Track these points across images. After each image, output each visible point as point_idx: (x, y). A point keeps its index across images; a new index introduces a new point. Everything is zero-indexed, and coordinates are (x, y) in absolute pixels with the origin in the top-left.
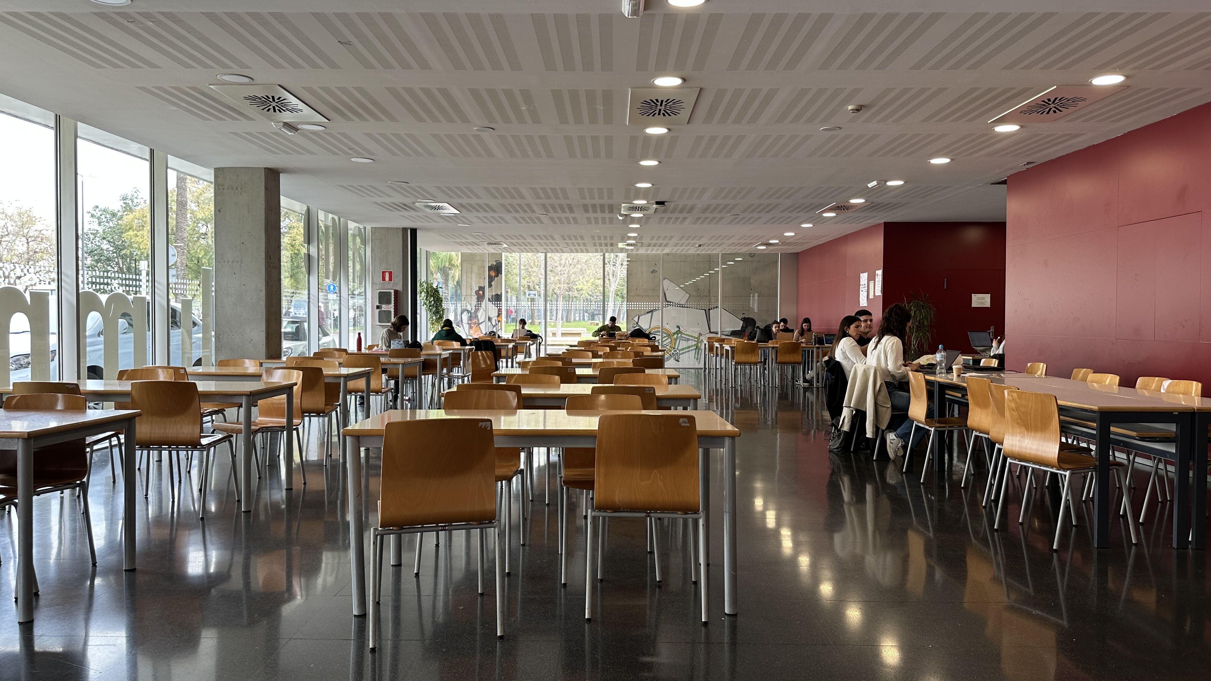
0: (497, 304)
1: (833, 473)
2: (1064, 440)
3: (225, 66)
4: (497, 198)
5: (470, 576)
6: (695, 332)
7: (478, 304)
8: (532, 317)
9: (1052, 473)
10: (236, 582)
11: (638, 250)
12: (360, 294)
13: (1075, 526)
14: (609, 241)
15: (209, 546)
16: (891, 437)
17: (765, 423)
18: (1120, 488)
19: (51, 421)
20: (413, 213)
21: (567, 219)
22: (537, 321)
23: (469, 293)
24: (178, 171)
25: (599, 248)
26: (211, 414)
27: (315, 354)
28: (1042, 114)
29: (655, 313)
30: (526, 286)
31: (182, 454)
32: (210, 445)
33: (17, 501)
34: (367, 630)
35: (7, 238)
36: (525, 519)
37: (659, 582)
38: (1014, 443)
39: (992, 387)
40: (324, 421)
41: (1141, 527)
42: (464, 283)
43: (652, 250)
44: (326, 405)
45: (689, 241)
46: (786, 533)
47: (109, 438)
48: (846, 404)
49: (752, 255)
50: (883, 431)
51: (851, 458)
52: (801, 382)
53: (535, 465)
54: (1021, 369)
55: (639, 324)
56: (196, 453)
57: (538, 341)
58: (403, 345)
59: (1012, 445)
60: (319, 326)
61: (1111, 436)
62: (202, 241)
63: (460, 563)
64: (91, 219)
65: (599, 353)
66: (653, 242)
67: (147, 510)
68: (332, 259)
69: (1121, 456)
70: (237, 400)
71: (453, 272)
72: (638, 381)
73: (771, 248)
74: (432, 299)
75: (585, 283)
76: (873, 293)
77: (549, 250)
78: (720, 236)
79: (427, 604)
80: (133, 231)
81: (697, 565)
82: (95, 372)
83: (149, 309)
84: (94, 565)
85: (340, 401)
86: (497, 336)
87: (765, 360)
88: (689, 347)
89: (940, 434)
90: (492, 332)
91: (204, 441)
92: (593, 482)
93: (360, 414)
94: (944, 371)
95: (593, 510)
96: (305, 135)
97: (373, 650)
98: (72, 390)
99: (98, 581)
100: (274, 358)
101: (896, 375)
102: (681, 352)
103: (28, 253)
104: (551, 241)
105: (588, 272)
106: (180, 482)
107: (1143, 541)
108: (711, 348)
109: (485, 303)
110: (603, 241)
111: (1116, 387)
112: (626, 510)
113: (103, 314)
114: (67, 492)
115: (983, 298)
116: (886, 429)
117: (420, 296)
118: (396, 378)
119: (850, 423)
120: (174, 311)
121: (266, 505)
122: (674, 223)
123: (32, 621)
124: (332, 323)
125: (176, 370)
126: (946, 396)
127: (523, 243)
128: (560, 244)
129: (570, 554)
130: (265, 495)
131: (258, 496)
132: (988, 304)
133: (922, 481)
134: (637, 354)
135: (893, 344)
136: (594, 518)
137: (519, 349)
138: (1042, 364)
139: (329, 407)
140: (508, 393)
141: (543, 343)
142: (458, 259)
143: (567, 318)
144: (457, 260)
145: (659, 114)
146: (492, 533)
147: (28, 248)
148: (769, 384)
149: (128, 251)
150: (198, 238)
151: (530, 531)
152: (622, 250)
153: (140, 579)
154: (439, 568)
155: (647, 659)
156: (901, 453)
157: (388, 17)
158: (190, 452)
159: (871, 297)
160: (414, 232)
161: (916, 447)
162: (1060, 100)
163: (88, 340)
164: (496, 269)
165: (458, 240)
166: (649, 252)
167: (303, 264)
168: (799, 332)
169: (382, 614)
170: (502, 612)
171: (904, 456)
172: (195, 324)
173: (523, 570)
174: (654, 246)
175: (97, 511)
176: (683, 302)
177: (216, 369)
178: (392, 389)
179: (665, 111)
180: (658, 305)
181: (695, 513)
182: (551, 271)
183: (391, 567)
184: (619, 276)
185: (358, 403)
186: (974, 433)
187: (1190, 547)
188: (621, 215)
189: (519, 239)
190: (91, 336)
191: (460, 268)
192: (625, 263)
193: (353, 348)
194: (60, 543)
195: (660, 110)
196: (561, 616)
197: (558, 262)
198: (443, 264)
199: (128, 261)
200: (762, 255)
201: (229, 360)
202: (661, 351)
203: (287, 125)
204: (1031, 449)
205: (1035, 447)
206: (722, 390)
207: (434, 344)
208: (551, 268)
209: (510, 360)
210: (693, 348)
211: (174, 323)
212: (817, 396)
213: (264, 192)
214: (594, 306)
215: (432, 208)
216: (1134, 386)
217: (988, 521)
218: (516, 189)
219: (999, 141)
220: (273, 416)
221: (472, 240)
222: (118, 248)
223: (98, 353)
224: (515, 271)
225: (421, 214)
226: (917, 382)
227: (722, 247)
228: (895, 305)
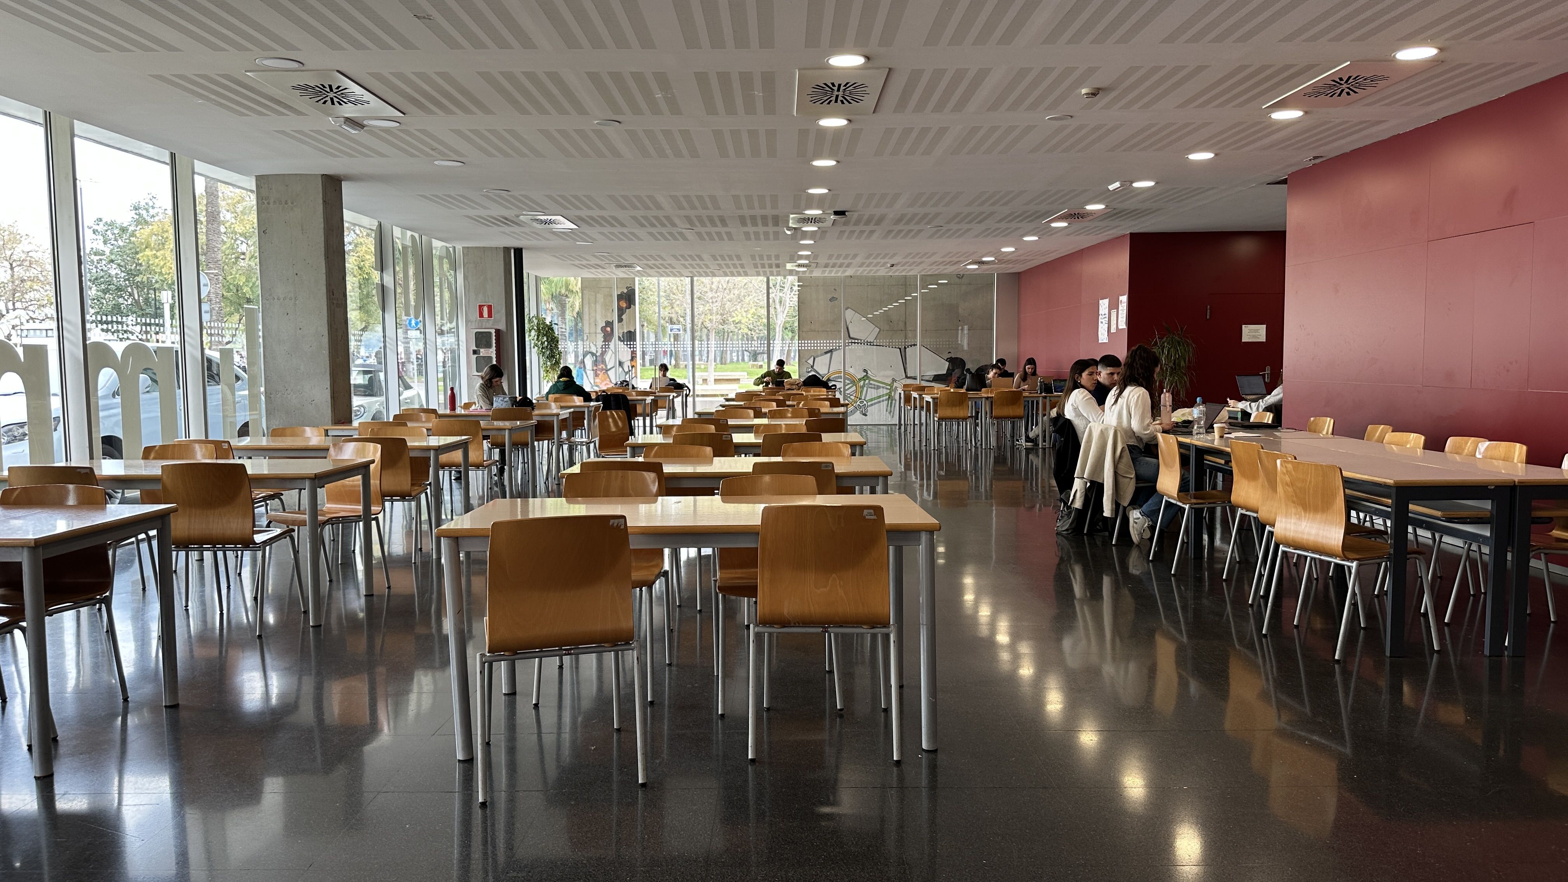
0: (630, 345)
1: (1061, 561)
2: (1350, 521)
3: (264, 47)
4: (627, 209)
5: (603, 702)
6: (887, 377)
7: (605, 345)
8: (676, 359)
9: (1336, 565)
10: (306, 713)
11: (811, 272)
12: (450, 331)
13: (1364, 628)
14: (774, 261)
15: (270, 670)
16: (1135, 515)
17: (977, 495)
18: (1422, 579)
20: (516, 229)
21: (719, 234)
22: (682, 363)
23: (592, 331)
24: (206, 177)
25: (761, 270)
26: (265, 503)
27: (395, 416)
28: (1332, 96)
29: (834, 353)
30: (667, 318)
31: (231, 554)
32: (265, 543)
33: (24, 624)
34: (474, 779)
36: (671, 630)
37: (841, 710)
38: (1288, 526)
39: (1264, 457)
40: (410, 509)
41: (1446, 628)
42: (586, 317)
43: (830, 272)
44: (412, 485)
45: (878, 260)
48: (1078, 474)
49: (960, 277)
50: (1125, 508)
51: (1084, 543)
52: (1023, 441)
53: (683, 565)
54: (1302, 426)
55: (815, 367)
56: (248, 552)
57: (685, 392)
58: (509, 402)
59: (1285, 529)
60: (399, 377)
61: (1410, 515)
62: (241, 263)
63: (590, 689)
64: (94, 237)
65: (763, 410)
66: (831, 262)
67: (189, 626)
68: (412, 289)
69: (1424, 534)
70: (298, 484)
71: (571, 300)
72: (812, 454)
73: (985, 267)
74: (545, 339)
75: (744, 314)
76: (1115, 326)
77: (696, 273)
78: (918, 254)
79: (549, 739)
80: (151, 250)
81: (888, 687)
82: (112, 447)
83: (177, 361)
84: (126, 700)
85: (431, 479)
86: (630, 387)
87: (977, 413)
88: (879, 397)
89: (1197, 513)
90: (624, 381)
91: (259, 538)
92: (755, 587)
94: (1202, 431)
95: (756, 625)
96: (374, 133)
97: (483, 805)
98: (85, 476)
99: (132, 720)
100: (343, 424)
101: (1143, 436)
102: (869, 404)
103: (13, 282)
104: (698, 262)
105: (747, 299)
106: (229, 587)
107: (1449, 646)
108: (908, 399)
109: (614, 343)
110: (766, 262)
111: (1420, 451)
112: (797, 625)
113: (119, 369)
114: (84, 610)
115: (1256, 331)
116: (1128, 505)
117: (530, 336)
118: (501, 446)
119: (1083, 498)
120: (209, 361)
121: (340, 618)
122: (858, 237)
123: (51, 776)
124: (416, 368)
125: (217, 445)
126: (1205, 462)
127: (661, 264)
128: (711, 266)
129: (728, 675)
130: (339, 604)
131: (330, 602)
132: (1262, 338)
133: (1172, 572)
134: (813, 412)
135: (1138, 397)
136: (759, 636)
137: (659, 404)
138: (1329, 419)
139: (416, 488)
140: (647, 473)
141: (691, 393)
142: (577, 283)
143: (722, 358)
144: (576, 285)
145: (836, 101)
146: (631, 657)
147: (12, 276)
148: (982, 445)
149: (145, 277)
150: (237, 258)
151: (678, 646)
152: (791, 272)
153: (183, 714)
154: (564, 697)
155: (826, 810)
156: (1147, 535)
158: (239, 553)
159: (1113, 330)
160: (519, 252)
161: (1167, 528)
162: (1355, 79)
163: (100, 403)
164: (628, 298)
165: (577, 262)
166: (826, 275)
167: (374, 292)
168: (1020, 377)
169: (494, 759)
170: (645, 754)
171: (1151, 539)
172: (238, 378)
173: (669, 698)
174: (833, 266)
175: (123, 631)
176: (871, 339)
177: (267, 441)
178: (497, 461)
179: (843, 97)
180: (839, 343)
181: (884, 627)
182: (699, 298)
183: (503, 697)
184: (787, 304)
185: (453, 478)
186: (1240, 511)
187: (1506, 653)
188: (789, 229)
189: (656, 260)
190: (105, 397)
191: (580, 295)
192: (796, 288)
193: (444, 406)
194: (79, 672)
195: (837, 96)
196: (717, 755)
197: (708, 286)
198: (558, 290)
199: (146, 290)
200: (973, 276)
201: (284, 429)
202: (843, 405)
203: (350, 121)
204: (1309, 534)
205: (1314, 531)
206: (922, 453)
207: (549, 399)
208: (698, 294)
209: (648, 420)
210: (885, 398)
211: (211, 377)
212: (1044, 460)
213: (321, 207)
214: (755, 345)
215: (541, 222)
216: (1442, 449)
217: (1256, 624)
218: (651, 197)
219: (1279, 130)
220: (344, 502)
221: (594, 261)
222: (131, 274)
223: (114, 419)
224: (652, 298)
225: (527, 230)
226: (1168, 445)
227: (920, 268)
228: (1139, 347)
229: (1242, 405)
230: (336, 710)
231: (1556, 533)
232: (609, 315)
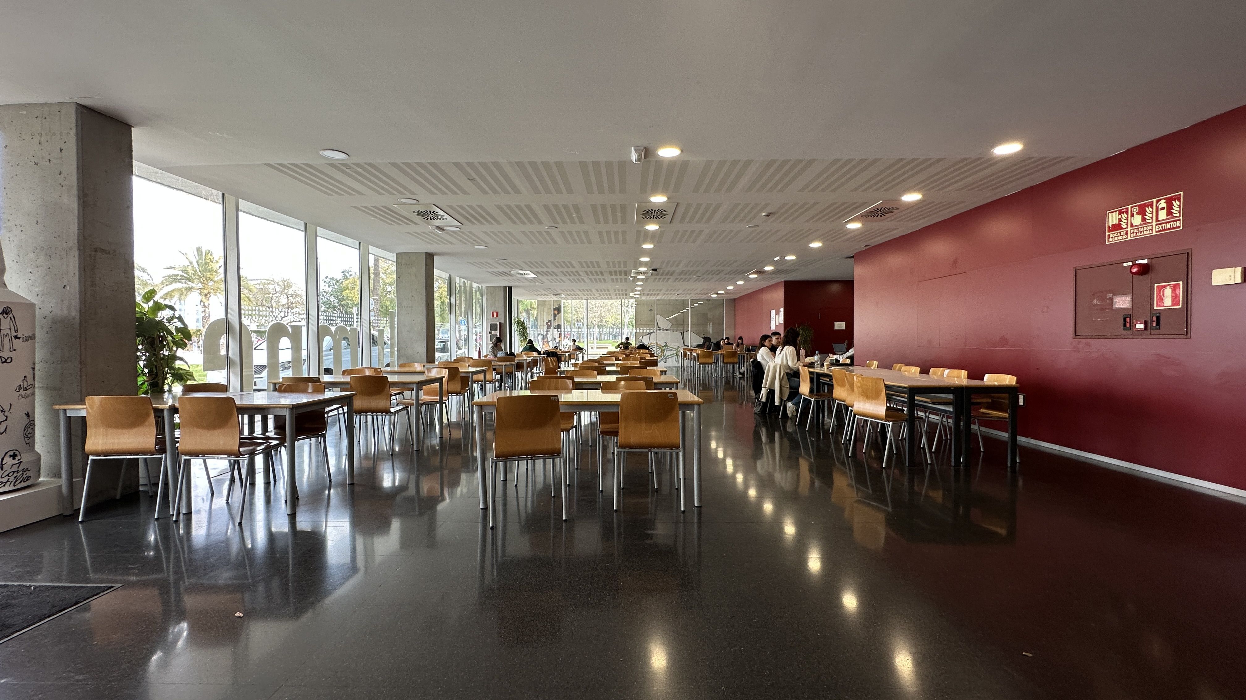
1: (756, 426)
2: (888, 405)
3: (402, 193)
4: (559, 268)
5: (546, 487)
6: (675, 345)
7: (548, 330)
8: (579, 338)
9: (881, 423)
10: (412, 491)
11: (641, 297)
12: (479, 325)
13: (895, 454)
14: (624, 292)
15: (396, 470)
16: (789, 404)
17: (717, 397)
18: (921, 432)
19: (303, 399)
20: (509, 277)
21: (600, 279)
22: (582, 340)
24: (375, 255)
25: (618, 296)
26: (395, 395)
27: (454, 360)
28: (874, 217)
29: (652, 335)
30: (575, 320)
31: (380, 417)
32: (395, 412)
33: (286, 444)
34: (488, 517)
35: (275, 295)
36: (578, 454)
37: (657, 489)
38: (860, 406)
39: (847, 375)
40: (460, 399)
41: (933, 454)
42: (539, 318)
43: (650, 298)
44: (461, 389)
45: (672, 292)
46: (729, 462)
47: (337, 409)
49: (708, 300)
50: (785, 401)
51: (767, 417)
52: (738, 374)
53: (583, 424)
54: (863, 365)
55: (642, 341)
56: (387, 417)
57: (583, 352)
59: (859, 408)
60: (456, 344)
61: (916, 402)
62: (389, 296)
63: (540, 479)
64: (325, 284)
65: (620, 358)
66: (651, 293)
68: (463, 306)
69: (921, 414)
70: (411, 386)
71: (533, 312)
72: (643, 373)
73: (719, 296)
74: (521, 327)
75: (610, 317)
76: (778, 322)
77: (589, 298)
78: (689, 289)
79: (522, 504)
80: (349, 290)
81: (679, 479)
82: (328, 371)
83: (358, 335)
84: (330, 481)
85: (469, 387)
87: (717, 361)
88: (672, 355)
89: (817, 402)
91: (392, 410)
92: (617, 432)
93: (480, 395)
94: (819, 366)
95: (618, 448)
96: (450, 233)
97: (492, 528)
98: (316, 381)
99: (332, 491)
100: (431, 363)
101: (792, 368)
102: (667, 357)
103: (288, 304)
104: (590, 293)
105: (612, 311)
106: (378, 434)
107: (935, 462)
108: (685, 355)
109: (552, 330)
110: (621, 293)
111: (918, 374)
112: (637, 448)
113: (333, 338)
114: (313, 439)
115: (841, 324)
117: (514, 326)
118: (501, 374)
120: (373, 336)
121: (428, 447)
122: (663, 281)
124: (464, 342)
125: (376, 369)
126: (821, 380)
127: (574, 294)
128: (596, 295)
129: (604, 474)
130: (428, 442)
131: (423, 441)
132: (844, 328)
133: (807, 430)
134: (642, 358)
135: (790, 351)
136: (618, 452)
138: (875, 361)
140: (567, 381)
142: (535, 304)
143: (600, 338)
145: (654, 218)
146: (559, 461)
147: (288, 301)
148: (719, 375)
149: (346, 302)
150: (386, 294)
151: (581, 461)
152: (632, 298)
153: (357, 489)
154: (529, 482)
155: (650, 532)
156: (795, 414)
157: (496, 164)
158: (384, 417)
159: (777, 324)
160: (510, 288)
161: (804, 410)
162: (884, 209)
163: (324, 353)
164: (558, 310)
165: (536, 293)
166: (648, 299)
167: (446, 307)
169: (497, 508)
170: (566, 506)
171: (797, 415)
172: (385, 344)
173: (577, 483)
174: (651, 295)
175: (330, 451)
176: (668, 328)
177: (398, 369)
178: (499, 380)
179: (657, 216)
180: (654, 330)
181: (677, 449)
182: (590, 310)
183: (501, 481)
184: (630, 313)
186: (837, 401)
187: (961, 465)
188: (631, 277)
189: (571, 292)
190: (326, 351)
191: (537, 310)
192: (634, 305)
193: (476, 356)
194: (309, 472)
195: (654, 215)
196: (599, 508)
197: (594, 305)
198: (527, 307)
199: (346, 307)
200: (714, 300)
201: (405, 364)
202: (656, 357)
203: (438, 227)
204: (870, 410)
205: (872, 409)
206: (691, 379)
207: (522, 354)
208: (590, 308)
209: (567, 363)
210: (674, 355)
211: (373, 343)
212: (747, 382)
213: (424, 267)
214: (616, 331)
215: (521, 274)
216: (928, 373)
217: (845, 452)
218: (570, 263)
219: (849, 233)
220: (431, 396)
221: (544, 292)
222: (340, 301)
223: (330, 361)
224: (569, 311)
225: (514, 278)
226: (804, 372)
227: (691, 296)
228: (791, 328)
229: (835, 357)
230: (425, 491)
231: (982, 410)
232: (550, 317)
